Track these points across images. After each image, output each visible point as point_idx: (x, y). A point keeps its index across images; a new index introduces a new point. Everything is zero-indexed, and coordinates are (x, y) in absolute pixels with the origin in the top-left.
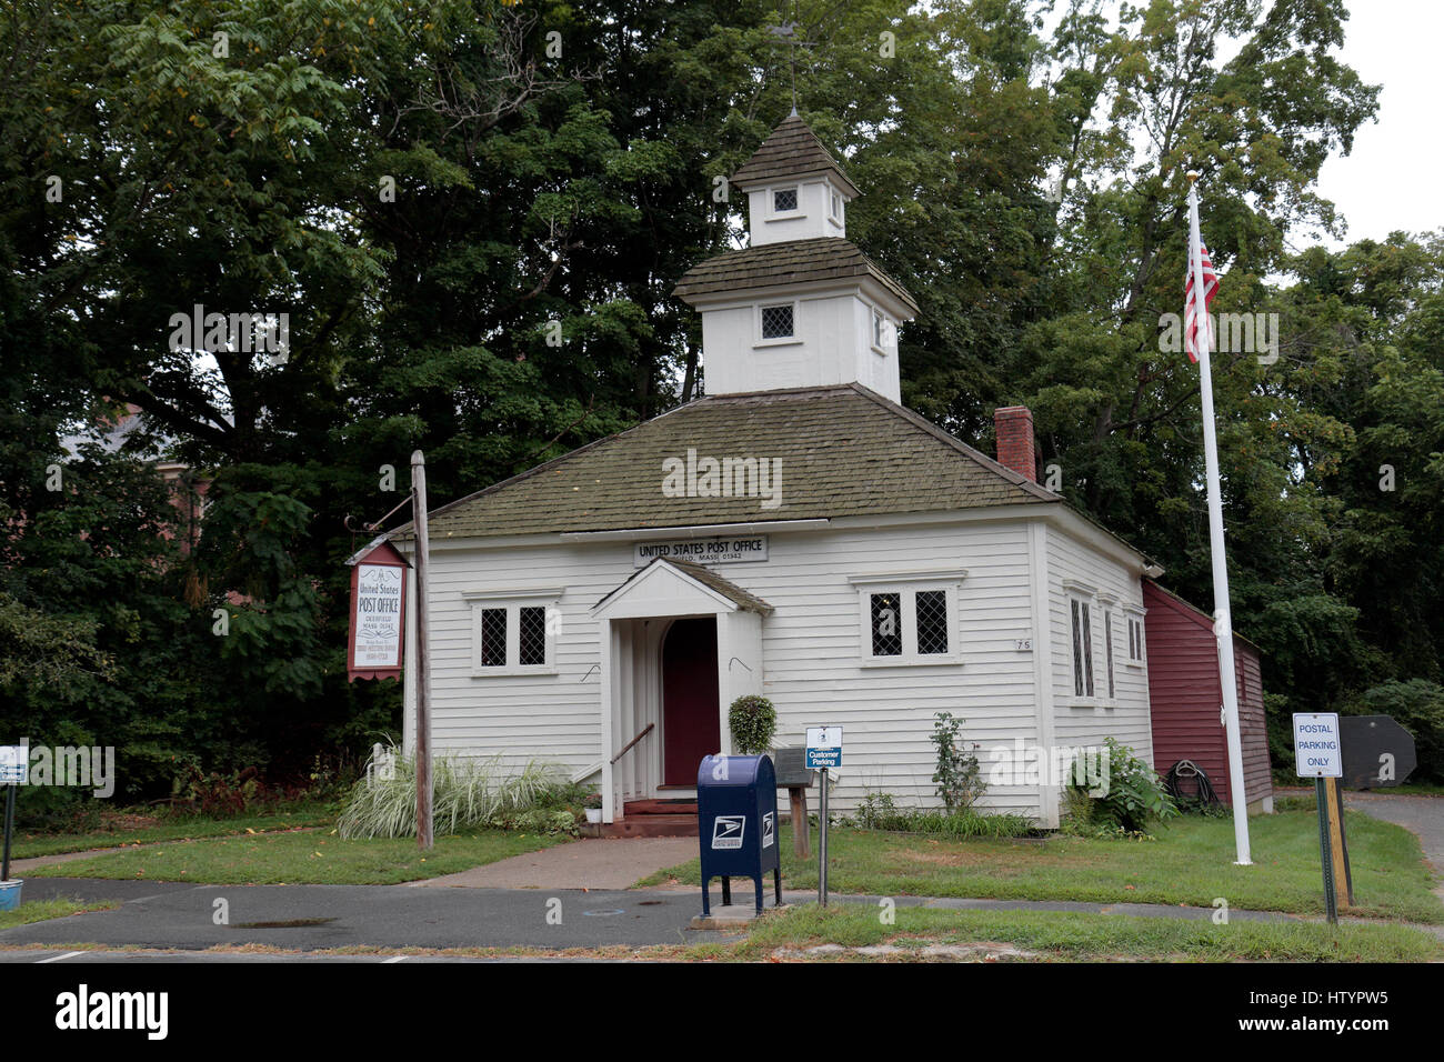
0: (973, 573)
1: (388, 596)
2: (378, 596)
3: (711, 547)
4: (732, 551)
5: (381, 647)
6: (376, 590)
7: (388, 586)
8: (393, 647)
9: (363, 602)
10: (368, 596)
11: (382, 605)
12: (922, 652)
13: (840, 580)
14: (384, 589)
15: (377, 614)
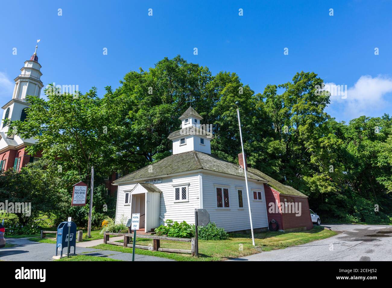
0: (191, 183)
2: (80, 191)
3: (154, 180)
4: (157, 181)
5: (81, 200)
6: (79, 190)
7: (83, 189)
8: (84, 200)
9: (76, 192)
10: (77, 191)
11: (81, 193)
12: (182, 199)
13: (171, 186)
14: (81, 190)
15: (79, 194)
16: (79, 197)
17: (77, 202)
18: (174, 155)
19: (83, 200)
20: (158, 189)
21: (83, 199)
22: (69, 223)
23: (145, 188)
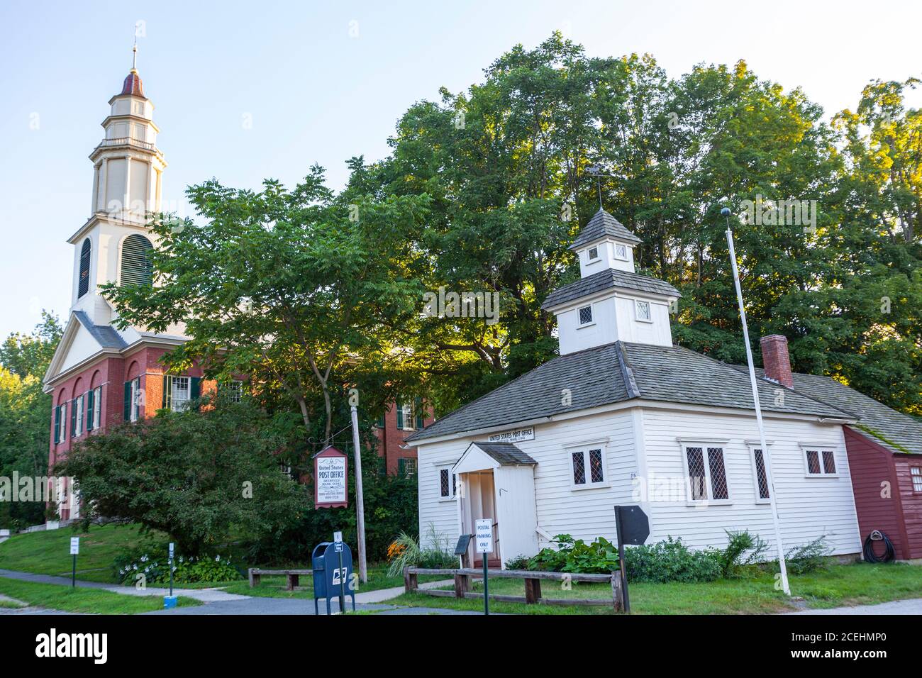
0: (612, 439)
1: (336, 470)
2: (330, 471)
3: (514, 434)
4: (521, 436)
5: (334, 494)
6: (329, 468)
7: (336, 466)
8: (342, 493)
9: (321, 474)
10: (324, 471)
11: (333, 475)
12: (593, 481)
13: (560, 447)
14: (334, 468)
15: (330, 478)
16: (329, 486)
17: (326, 498)
18: (564, 356)
19: (340, 493)
20: (525, 455)
21: (340, 490)
22: (338, 545)
23: (490, 455)
